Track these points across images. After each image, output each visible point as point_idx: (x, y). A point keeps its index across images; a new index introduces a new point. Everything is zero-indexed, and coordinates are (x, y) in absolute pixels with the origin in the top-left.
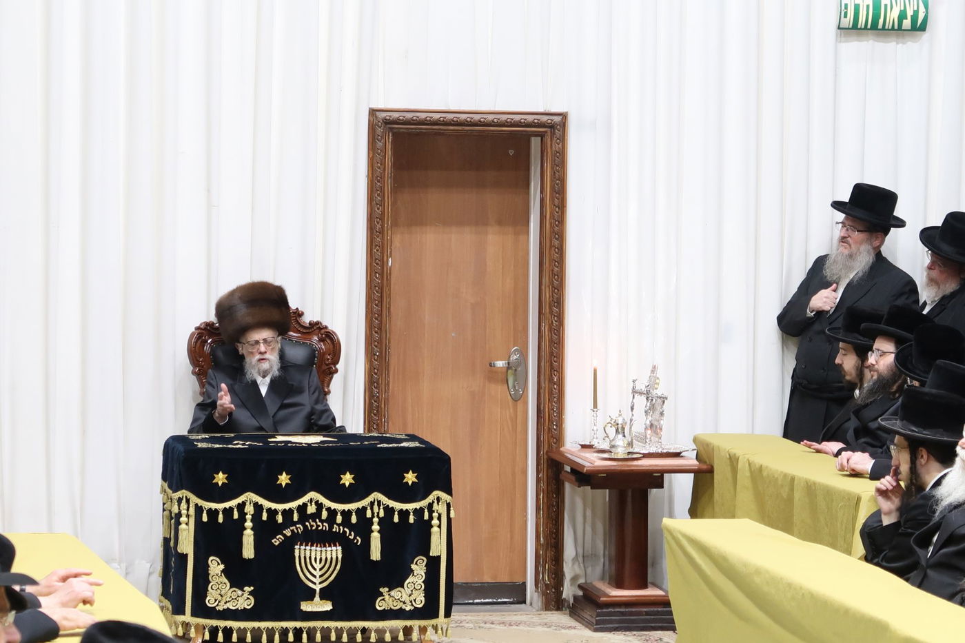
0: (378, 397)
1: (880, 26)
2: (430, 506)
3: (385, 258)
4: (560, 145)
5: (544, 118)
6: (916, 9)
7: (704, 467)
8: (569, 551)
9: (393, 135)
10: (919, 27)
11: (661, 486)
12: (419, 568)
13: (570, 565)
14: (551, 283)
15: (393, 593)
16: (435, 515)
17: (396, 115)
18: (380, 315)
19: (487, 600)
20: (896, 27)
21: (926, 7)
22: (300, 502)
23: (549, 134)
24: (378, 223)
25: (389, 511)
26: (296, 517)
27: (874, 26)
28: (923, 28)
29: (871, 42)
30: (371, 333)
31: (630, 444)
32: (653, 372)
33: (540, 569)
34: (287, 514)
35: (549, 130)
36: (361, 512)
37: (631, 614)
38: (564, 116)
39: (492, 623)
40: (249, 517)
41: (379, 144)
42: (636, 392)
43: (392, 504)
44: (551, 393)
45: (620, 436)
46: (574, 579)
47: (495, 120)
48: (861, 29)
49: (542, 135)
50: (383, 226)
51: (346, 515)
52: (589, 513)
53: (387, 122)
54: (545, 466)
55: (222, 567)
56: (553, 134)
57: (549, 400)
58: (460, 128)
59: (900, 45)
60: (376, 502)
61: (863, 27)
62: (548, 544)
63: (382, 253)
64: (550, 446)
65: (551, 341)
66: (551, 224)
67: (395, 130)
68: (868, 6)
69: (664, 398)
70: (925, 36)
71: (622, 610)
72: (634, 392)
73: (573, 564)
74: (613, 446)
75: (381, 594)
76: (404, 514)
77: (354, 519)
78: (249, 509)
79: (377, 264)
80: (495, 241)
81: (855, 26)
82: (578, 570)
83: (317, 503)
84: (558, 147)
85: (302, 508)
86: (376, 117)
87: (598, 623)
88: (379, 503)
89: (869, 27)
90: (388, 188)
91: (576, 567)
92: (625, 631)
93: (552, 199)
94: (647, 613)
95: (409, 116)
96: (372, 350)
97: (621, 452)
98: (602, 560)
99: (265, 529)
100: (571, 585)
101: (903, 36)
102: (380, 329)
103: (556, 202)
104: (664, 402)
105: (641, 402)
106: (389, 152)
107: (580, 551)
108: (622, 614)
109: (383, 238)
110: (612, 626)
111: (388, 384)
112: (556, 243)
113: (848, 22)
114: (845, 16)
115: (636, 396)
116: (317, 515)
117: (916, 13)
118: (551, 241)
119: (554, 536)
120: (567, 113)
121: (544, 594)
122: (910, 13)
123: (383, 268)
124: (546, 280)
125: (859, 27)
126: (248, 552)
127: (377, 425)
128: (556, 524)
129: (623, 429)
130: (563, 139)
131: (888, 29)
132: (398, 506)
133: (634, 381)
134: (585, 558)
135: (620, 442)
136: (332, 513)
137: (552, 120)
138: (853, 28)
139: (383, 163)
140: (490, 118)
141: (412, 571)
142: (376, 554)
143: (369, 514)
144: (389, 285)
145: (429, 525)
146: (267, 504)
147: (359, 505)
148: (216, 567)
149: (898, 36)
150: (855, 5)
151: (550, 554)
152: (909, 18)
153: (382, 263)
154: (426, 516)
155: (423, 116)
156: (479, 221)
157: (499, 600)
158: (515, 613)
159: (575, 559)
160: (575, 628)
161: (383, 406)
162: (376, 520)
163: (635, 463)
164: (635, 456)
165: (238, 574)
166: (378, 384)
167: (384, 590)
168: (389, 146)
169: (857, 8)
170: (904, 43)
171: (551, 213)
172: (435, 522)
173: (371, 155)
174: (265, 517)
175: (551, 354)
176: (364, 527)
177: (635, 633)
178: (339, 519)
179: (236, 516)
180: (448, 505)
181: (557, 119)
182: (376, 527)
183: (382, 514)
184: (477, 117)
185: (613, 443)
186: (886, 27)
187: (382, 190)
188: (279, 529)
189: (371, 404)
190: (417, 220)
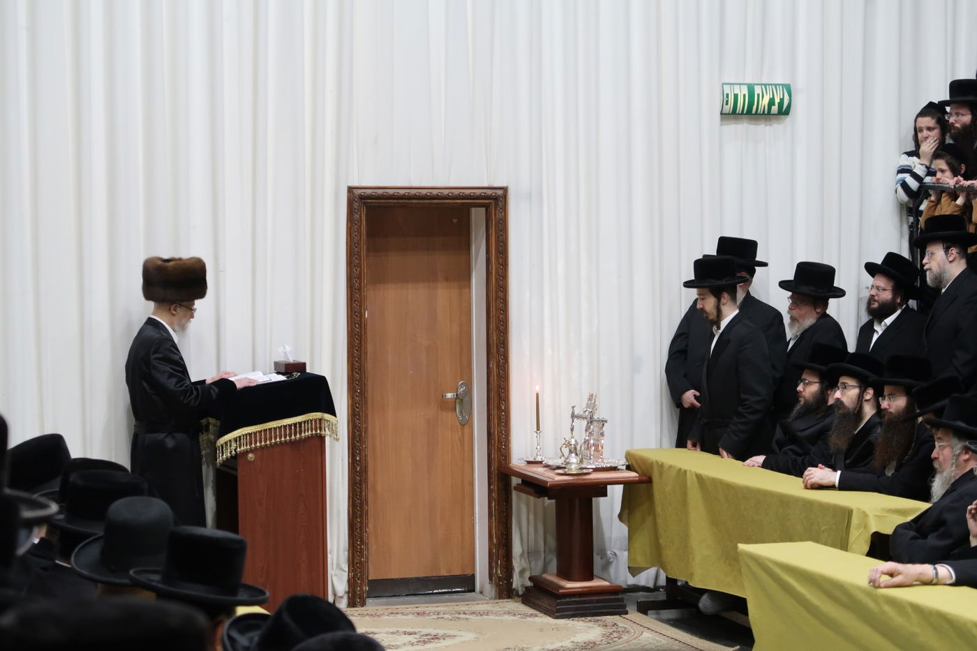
0: (359, 427)
1: (754, 111)
3: (363, 311)
4: (503, 214)
5: (489, 192)
6: (782, 97)
7: (644, 478)
8: (517, 549)
9: (367, 208)
10: (784, 112)
11: (605, 495)
13: (518, 560)
14: (498, 328)
17: (369, 192)
18: (360, 359)
19: (444, 590)
20: (766, 112)
21: (790, 95)
23: (493, 204)
24: (356, 282)
27: (749, 112)
28: (787, 112)
29: (746, 125)
30: (353, 375)
31: (581, 461)
32: (590, 399)
33: (494, 564)
35: (492, 201)
37: (585, 602)
38: (505, 189)
39: (464, 613)
41: (357, 216)
42: (576, 417)
44: (499, 419)
45: (573, 455)
46: (522, 572)
47: (450, 194)
48: (739, 114)
49: (487, 207)
50: (360, 283)
52: (532, 517)
53: (362, 198)
54: (496, 479)
56: (496, 205)
57: (498, 425)
58: (421, 201)
59: (768, 127)
61: (740, 112)
62: (499, 544)
63: (360, 307)
64: (499, 462)
65: (499, 375)
66: (496, 279)
67: (368, 204)
68: (744, 95)
69: (603, 421)
70: (788, 119)
71: (577, 599)
72: (573, 416)
73: (521, 560)
74: (568, 463)
79: (357, 316)
80: (444, 294)
81: (734, 112)
82: (525, 565)
84: (500, 216)
86: (353, 194)
87: (558, 611)
89: (745, 112)
90: (364, 253)
91: (523, 561)
92: (581, 617)
93: (497, 259)
94: (598, 601)
95: (380, 192)
96: (354, 388)
97: (574, 468)
98: (543, 555)
100: (520, 577)
101: (770, 120)
102: (360, 370)
103: (501, 261)
104: (603, 425)
105: (581, 425)
106: (364, 223)
107: (526, 548)
108: (577, 602)
109: (360, 295)
110: (569, 613)
111: (366, 416)
112: (501, 294)
113: (728, 108)
114: (727, 104)
115: (575, 420)
117: (782, 100)
118: (496, 292)
119: (505, 537)
120: (507, 187)
121: (497, 585)
122: (777, 101)
123: (361, 320)
124: (493, 326)
125: (737, 112)
127: (360, 450)
128: (506, 528)
129: (575, 448)
130: (505, 209)
131: (760, 114)
133: (573, 407)
134: (530, 554)
135: (574, 459)
137: (496, 193)
138: (732, 114)
139: (359, 232)
140: (446, 192)
144: (366, 333)
149: (766, 120)
150: (735, 94)
151: (502, 552)
152: (777, 104)
153: (361, 315)
155: (391, 192)
156: (430, 277)
157: (453, 590)
158: (475, 602)
159: (522, 555)
160: (536, 616)
161: (363, 434)
163: (587, 477)
164: (585, 471)
166: (359, 416)
168: (364, 218)
169: (736, 96)
170: (770, 125)
171: (496, 270)
173: (349, 226)
175: (499, 386)
177: (589, 618)
181: (500, 192)
184: (435, 192)
185: (568, 461)
186: (759, 112)
187: (359, 254)
189: (354, 433)
190: (380, 279)
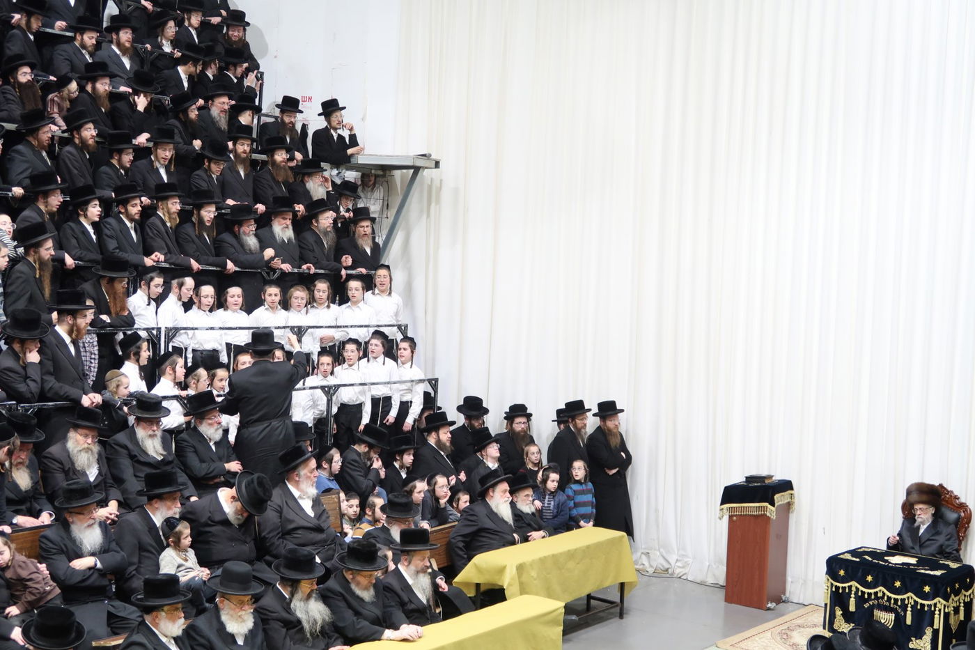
2: (935, 604)
12: (929, 632)
15: (917, 641)
16: (937, 609)
22: (875, 590)
25: (916, 602)
26: (873, 597)
34: (870, 594)
36: (903, 600)
40: (853, 592)
43: (917, 599)
51: (896, 600)
55: (841, 612)
60: (910, 598)
75: (912, 641)
76: (923, 605)
77: (899, 603)
78: (854, 589)
83: (883, 592)
85: (876, 593)
88: (912, 598)
99: (861, 599)
116: (882, 598)
126: (852, 608)
132: (920, 601)
136: (889, 599)
141: (925, 633)
142: (909, 622)
143: (906, 602)
145: (933, 613)
146: (861, 588)
147: (903, 597)
148: (839, 612)
154: (933, 609)
162: (909, 605)
165: (848, 617)
167: (913, 639)
172: (937, 612)
174: (860, 594)
176: (904, 607)
178: (892, 601)
179: (847, 591)
180: (945, 606)
182: (909, 609)
183: (913, 604)
188: (867, 601)
